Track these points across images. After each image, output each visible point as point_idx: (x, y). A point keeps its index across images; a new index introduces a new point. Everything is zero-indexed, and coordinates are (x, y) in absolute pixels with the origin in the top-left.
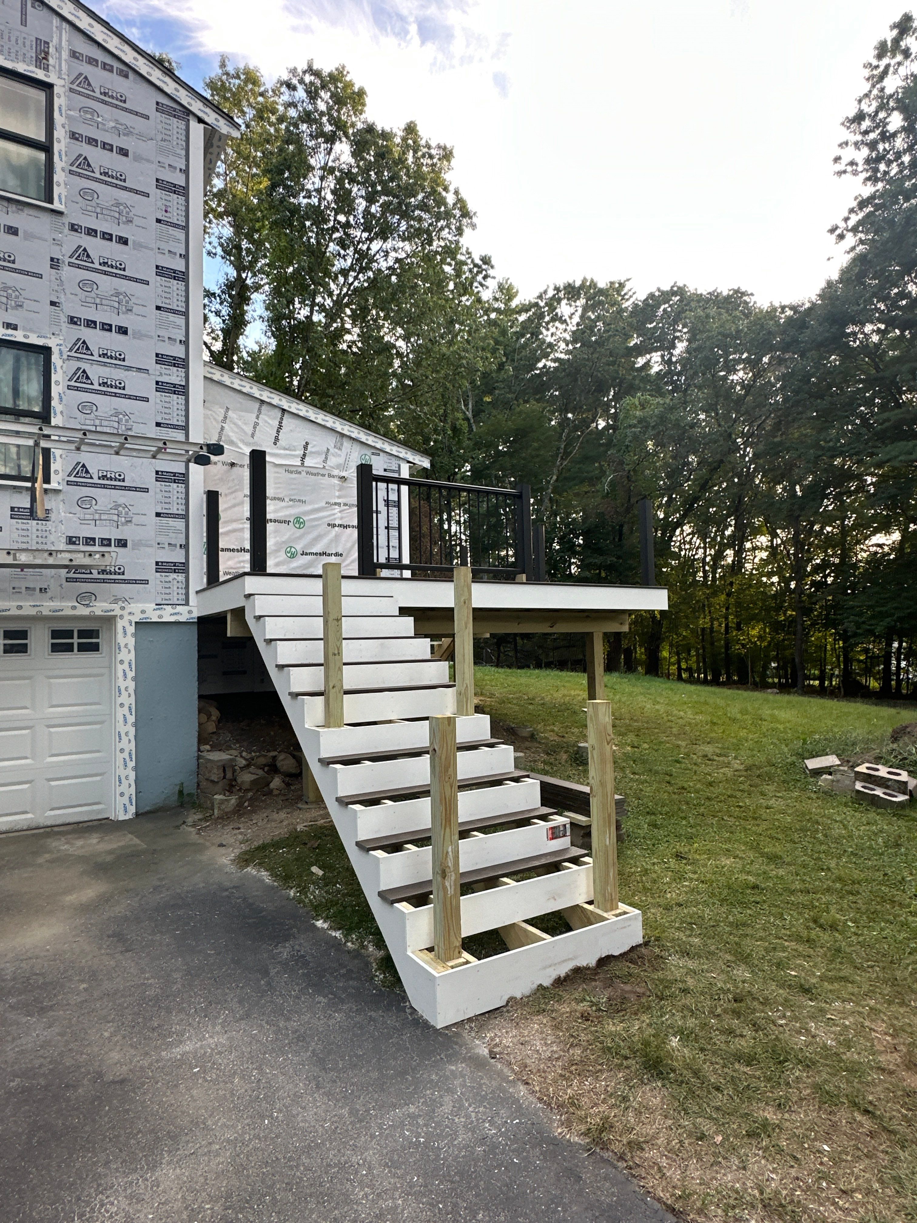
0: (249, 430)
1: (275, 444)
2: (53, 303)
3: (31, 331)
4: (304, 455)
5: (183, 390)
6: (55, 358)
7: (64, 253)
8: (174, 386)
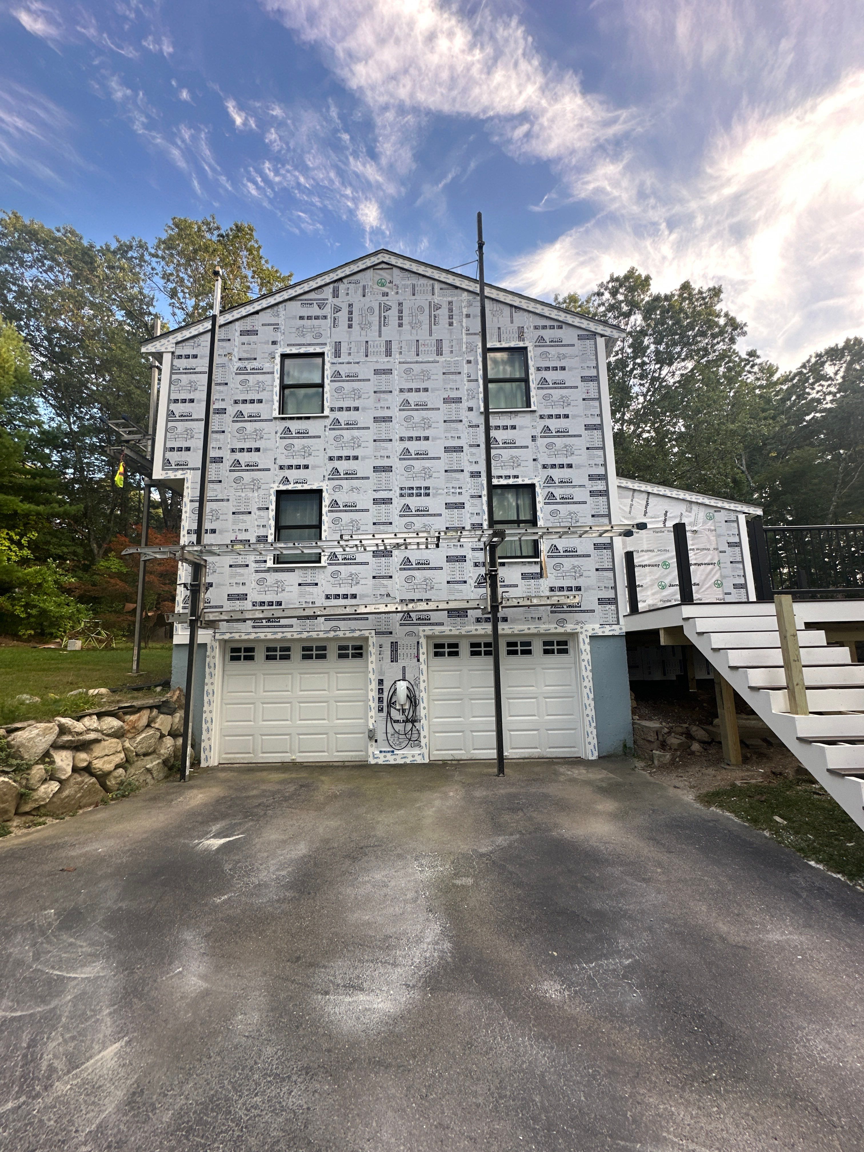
0: (627, 509)
1: (645, 515)
2: (534, 460)
3: (525, 477)
4: (665, 520)
5: (605, 493)
6: (538, 489)
7: (537, 432)
8: (600, 491)
